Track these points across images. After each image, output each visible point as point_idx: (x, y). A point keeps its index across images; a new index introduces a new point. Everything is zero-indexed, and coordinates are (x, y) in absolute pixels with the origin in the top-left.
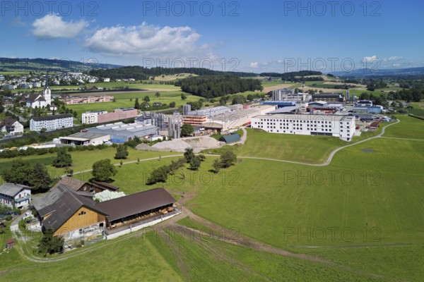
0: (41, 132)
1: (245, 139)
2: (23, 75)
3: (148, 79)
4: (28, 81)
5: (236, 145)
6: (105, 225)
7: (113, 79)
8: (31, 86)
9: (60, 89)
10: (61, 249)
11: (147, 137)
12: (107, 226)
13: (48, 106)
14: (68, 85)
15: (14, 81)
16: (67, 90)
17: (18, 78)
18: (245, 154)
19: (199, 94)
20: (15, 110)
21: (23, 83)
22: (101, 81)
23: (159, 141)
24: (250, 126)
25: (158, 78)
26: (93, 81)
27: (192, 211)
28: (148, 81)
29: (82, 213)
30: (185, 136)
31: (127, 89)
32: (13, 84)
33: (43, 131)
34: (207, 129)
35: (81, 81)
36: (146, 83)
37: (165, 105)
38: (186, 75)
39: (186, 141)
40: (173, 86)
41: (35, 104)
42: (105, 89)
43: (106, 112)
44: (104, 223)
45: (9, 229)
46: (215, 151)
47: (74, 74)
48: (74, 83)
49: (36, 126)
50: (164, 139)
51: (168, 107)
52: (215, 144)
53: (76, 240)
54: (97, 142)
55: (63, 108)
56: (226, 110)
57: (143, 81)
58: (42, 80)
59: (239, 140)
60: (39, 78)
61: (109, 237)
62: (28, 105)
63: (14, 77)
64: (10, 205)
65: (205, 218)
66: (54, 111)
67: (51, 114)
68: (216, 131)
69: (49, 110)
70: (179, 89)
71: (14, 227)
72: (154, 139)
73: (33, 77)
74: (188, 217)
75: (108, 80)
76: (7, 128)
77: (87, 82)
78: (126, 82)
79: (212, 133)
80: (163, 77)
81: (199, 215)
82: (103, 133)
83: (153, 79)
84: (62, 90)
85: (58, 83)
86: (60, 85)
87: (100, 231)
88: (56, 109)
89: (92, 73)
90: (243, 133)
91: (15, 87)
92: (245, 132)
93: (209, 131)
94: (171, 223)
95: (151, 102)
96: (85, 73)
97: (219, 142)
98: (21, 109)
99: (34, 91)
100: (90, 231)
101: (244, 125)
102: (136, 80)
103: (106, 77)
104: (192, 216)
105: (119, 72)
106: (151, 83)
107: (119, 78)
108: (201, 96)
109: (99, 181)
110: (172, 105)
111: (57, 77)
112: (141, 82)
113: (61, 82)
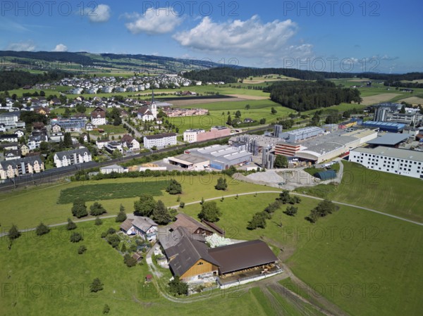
0: (153, 149)
1: (342, 177)
2: (129, 77)
3: (236, 82)
4: (134, 84)
5: (331, 184)
6: (217, 274)
7: (204, 83)
8: (137, 90)
9: (160, 93)
10: (186, 293)
11: (241, 165)
12: (220, 274)
13: (155, 119)
14: (166, 88)
15: (124, 84)
16: (166, 95)
17: (126, 80)
18: (341, 199)
19: (289, 105)
20: (130, 122)
21: (130, 86)
22: (193, 84)
23: (253, 171)
24: (347, 158)
25: (246, 81)
26: (187, 84)
27: (293, 271)
28: (236, 85)
29: (200, 263)
30: (279, 167)
31: (218, 96)
32: (123, 87)
33: (154, 149)
34: (301, 160)
35: (177, 84)
36: (234, 87)
37: (256, 121)
38: (274, 78)
39: (279, 173)
40: (261, 92)
41: (145, 118)
42: (198, 95)
43: (204, 131)
44: (217, 272)
45: (145, 261)
46: (310, 191)
47: (170, 75)
48: (171, 87)
49: (149, 144)
50: (258, 170)
51: (258, 124)
52: (309, 180)
53: (195, 284)
54: (199, 167)
55: (167, 122)
56: (319, 132)
57: (232, 84)
58: (145, 83)
59: (334, 176)
60: (142, 80)
61: (222, 287)
62: (139, 116)
63: (123, 79)
64: (143, 237)
65: (306, 283)
66: (159, 125)
67: (158, 127)
68: (310, 163)
69: (156, 123)
70: (267, 96)
71: (149, 261)
72: (249, 169)
73: (138, 79)
74: (289, 278)
75: (199, 83)
76: (127, 144)
77: (182, 86)
78: (216, 86)
79: (306, 166)
80: (251, 79)
81: (300, 278)
82: (204, 158)
83: (241, 82)
84: (162, 95)
85: (158, 87)
86: (160, 88)
87: (213, 279)
88: (161, 123)
89: (186, 75)
90: (339, 168)
91: (125, 90)
92: (342, 166)
93: (303, 163)
94: (274, 282)
95: (242, 117)
96: (179, 75)
97: (313, 178)
98: (134, 121)
99: (139, 96)
100: (207, 277)
101: (340, 156)
102: (225, 83)
103: (198, 80)
104: (294, 278)
105: (210, 75)
106: (239, 87)
107: (210, 81)
108: (291, 108)
109: (208, 221)
110: (263, 122)
111: (157, 79)
112: (230, 86)
113: (161, 85)
